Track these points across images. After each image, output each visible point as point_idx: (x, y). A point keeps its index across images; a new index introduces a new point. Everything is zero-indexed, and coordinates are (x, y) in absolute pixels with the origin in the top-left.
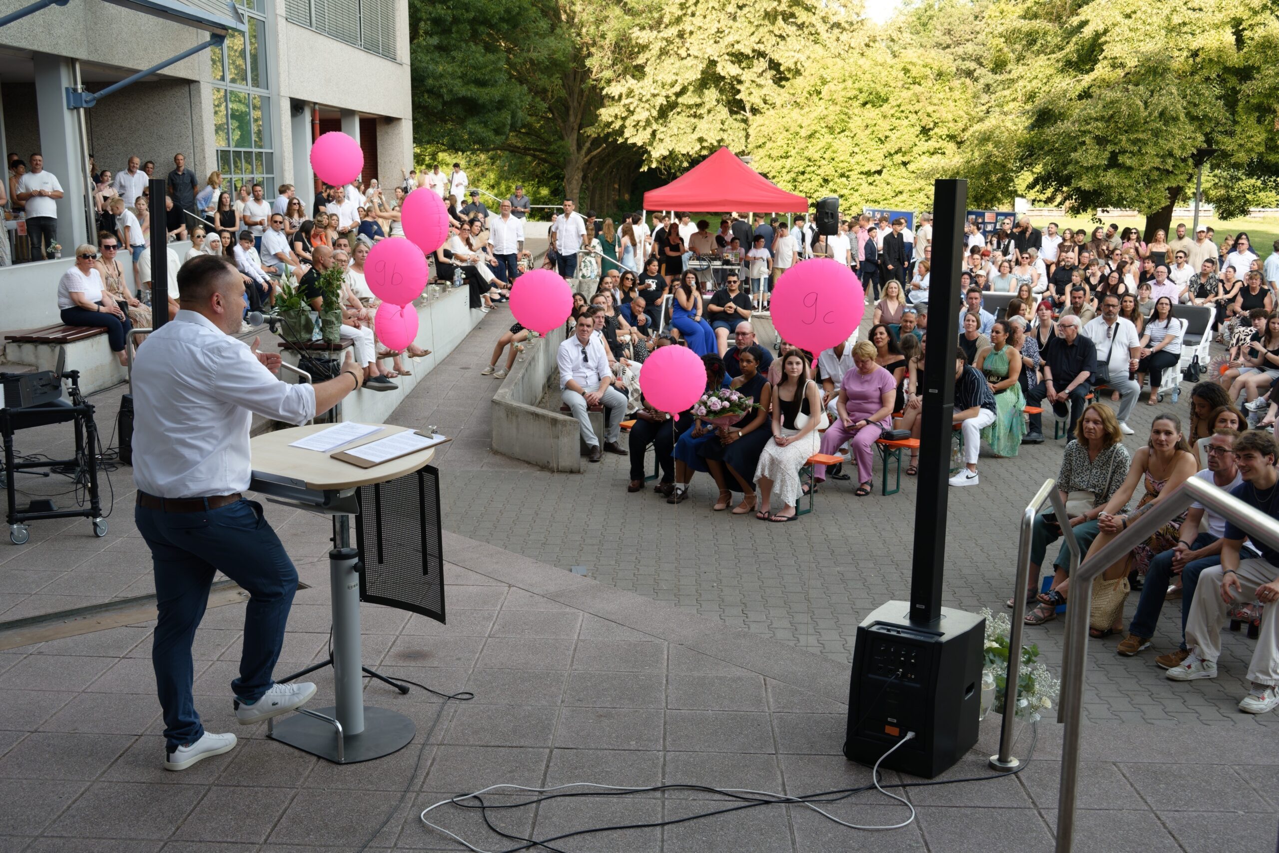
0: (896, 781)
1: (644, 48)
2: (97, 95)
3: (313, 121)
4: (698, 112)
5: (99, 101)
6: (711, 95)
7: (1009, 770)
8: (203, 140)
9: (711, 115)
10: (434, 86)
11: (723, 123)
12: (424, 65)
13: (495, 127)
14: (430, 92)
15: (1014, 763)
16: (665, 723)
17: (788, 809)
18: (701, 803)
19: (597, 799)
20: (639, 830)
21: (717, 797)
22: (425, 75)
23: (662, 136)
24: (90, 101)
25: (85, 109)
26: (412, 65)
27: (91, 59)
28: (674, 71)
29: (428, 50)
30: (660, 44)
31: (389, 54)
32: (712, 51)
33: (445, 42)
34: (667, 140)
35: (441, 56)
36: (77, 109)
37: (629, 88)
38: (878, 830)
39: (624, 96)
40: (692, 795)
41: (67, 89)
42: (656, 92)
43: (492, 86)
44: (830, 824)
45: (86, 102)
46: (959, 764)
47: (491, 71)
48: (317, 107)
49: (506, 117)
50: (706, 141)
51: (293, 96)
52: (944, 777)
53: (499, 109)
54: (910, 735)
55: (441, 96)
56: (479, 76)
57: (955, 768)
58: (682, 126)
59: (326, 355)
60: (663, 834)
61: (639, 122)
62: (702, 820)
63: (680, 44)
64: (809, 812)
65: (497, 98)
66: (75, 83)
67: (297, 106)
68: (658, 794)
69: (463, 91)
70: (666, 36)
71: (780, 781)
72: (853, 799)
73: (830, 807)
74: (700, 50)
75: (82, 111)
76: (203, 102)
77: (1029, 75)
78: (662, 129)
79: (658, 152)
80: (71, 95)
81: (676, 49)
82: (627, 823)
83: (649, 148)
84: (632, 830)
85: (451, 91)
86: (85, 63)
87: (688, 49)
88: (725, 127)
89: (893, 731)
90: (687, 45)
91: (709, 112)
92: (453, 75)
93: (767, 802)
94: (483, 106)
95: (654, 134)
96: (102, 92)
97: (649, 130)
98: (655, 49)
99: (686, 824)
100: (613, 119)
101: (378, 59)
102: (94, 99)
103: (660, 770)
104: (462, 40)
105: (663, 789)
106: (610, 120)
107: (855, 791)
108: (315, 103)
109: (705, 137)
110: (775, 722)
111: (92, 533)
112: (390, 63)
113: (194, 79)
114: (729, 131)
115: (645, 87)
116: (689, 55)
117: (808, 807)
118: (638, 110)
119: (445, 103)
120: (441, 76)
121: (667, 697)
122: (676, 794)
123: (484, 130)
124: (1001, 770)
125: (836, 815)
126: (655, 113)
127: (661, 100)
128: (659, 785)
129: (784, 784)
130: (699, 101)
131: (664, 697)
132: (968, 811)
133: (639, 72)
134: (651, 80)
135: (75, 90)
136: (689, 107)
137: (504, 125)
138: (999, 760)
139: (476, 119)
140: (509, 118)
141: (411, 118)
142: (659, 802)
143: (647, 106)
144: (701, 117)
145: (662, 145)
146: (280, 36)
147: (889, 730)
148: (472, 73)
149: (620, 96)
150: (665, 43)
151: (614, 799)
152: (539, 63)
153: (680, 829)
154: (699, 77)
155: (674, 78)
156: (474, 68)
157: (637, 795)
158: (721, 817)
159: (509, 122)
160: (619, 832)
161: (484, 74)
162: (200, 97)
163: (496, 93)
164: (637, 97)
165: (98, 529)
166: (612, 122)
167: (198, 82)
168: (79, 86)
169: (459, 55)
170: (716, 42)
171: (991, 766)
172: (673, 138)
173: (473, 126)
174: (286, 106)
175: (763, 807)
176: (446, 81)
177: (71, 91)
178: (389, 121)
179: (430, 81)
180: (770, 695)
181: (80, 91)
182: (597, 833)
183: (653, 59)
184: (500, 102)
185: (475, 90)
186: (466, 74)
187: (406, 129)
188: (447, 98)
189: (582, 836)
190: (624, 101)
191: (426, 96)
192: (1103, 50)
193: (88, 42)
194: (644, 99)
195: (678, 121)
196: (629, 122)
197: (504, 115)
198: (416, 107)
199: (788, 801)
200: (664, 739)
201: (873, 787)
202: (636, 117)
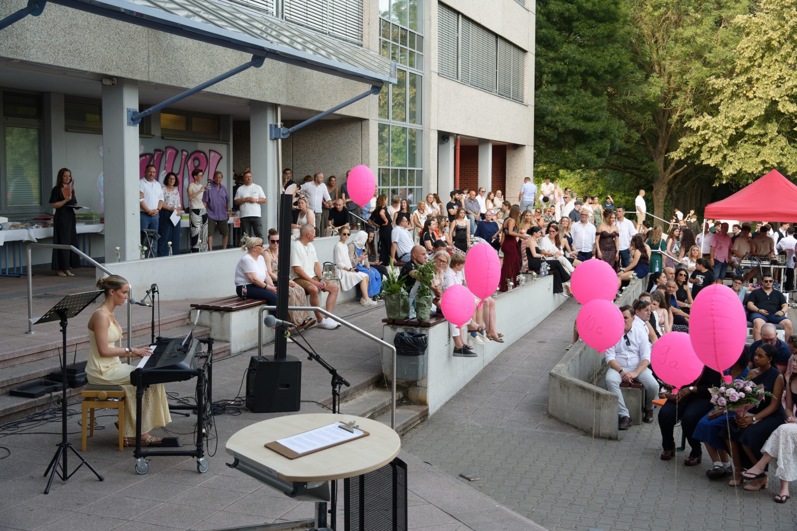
1: (718, 91)
2: (291, 130)
3: (455, 147)
4: (762, 141)
5: (292, 134)
6: (773, 128)
8: (369, 161)
9: (772, 143)
10: (552, 122)
11: (782, 149)
12: (545, 106)
13: (597, 151)
14: (549, 125)
22: (546, 113)
23: (731, 159)
24: (286, 134)
25: (282, 140)
26: (535, 106)
27: (289, 104)
28: (743, 109)
29: (549, 94)
30: (732, 88)
31: (518, 99)
32: (774, 93)
33: (562, 89)
34: (736, 162)
35: (558, 100)
36: (276, 139)
37: (705, 122)
39: (701, 128)
41: (271, 125)
42: (727, 125)
43: (597, 121)
45: (283, 134)
47: (596, 110)
48: (459, 137)
49: (606, 144)
50: (768, 163)
51: (440, 129)
53: (601, 138)
55: (557, 129)
56: (586, 114)
58: (748, 152)
59: (418, 331)
61: (712, 148)
63: (748, 89)
65: (600, 130)
66: (277, 121)
67: (443, 137)
69: (573, 124)
70: (736, 82)
74: (764, 93)
75: (280, 141)
76: (370, 134)
78: (731, 154)
79: (728, 171)
80: (273, 130)
81: (745, 92)
83: (721, 168)
85: (564, 125)
86: (284, 107)
87: (754, 92)
88: (785, 152)
90: (754, 89)
91: (771, 140)
92: (566, 114)
94: (589, 136)
95: (724, 157)
96: (294, 127)
97: (721, 155)
98: (728, 92)
100: (692, 146)
101: (509, 102)
102: (289, 132)
104: (575, 87)
106: (689, 147)
108: (458, 135)
109: (767, 160)
111: (196, 470)
112: (518, 105)
113: (365, 117)
114: (788, 156)
115: (719, 122)
116: (755, 97)
118: (712, 139)
119: (559, 134)
120: (558, 114)
123: (589, 154)
126: (726, 141)
127: (731, 131)
130: (762, 132)
133: (714, 111)
134: (723, 116)
135: (276, 126)
136: (755, 137)
137: (605, 150)
139: (583, 146)
140: (609, 145)
141: (533, 144)
143: (720, 136)
144: (764, 144)
145: (731, 167)
146: (433, 86)
148: (581, 112)
149: (698, 129)
150: (736, 88)
152: (635, 104)
154: (763, 113)
155: (742, 114)
156: (583, 108)
159: (609, 148)
161: (591, 113)
162: (368, 130)
163: (598, 127)
164: (711, 129)
165: (200, 467)
166: (691, 148)
167: (368, 120)
168: (279, 123)
169: (572, 99)
170: (778, 87)
172: (740, 161)
173: (580, 150)
174: (434, 137)
176: (561, 117)
177: (274, 126)
178: (516, 147)
179: (549, 118)
181: (279, 127)
183: (726, 100)
184: (602, 133)
185: (583, 124)
186: (577, 112)
187: (529, 153)
188: (561, 130)
190: (701, 132)
191: (545, 129)
193: (287, 92)
194: (717, 131)
195: (745, 148)
196: (705, 148)
197: (605, 143)
198: (537, 136)
202: (709, 145)
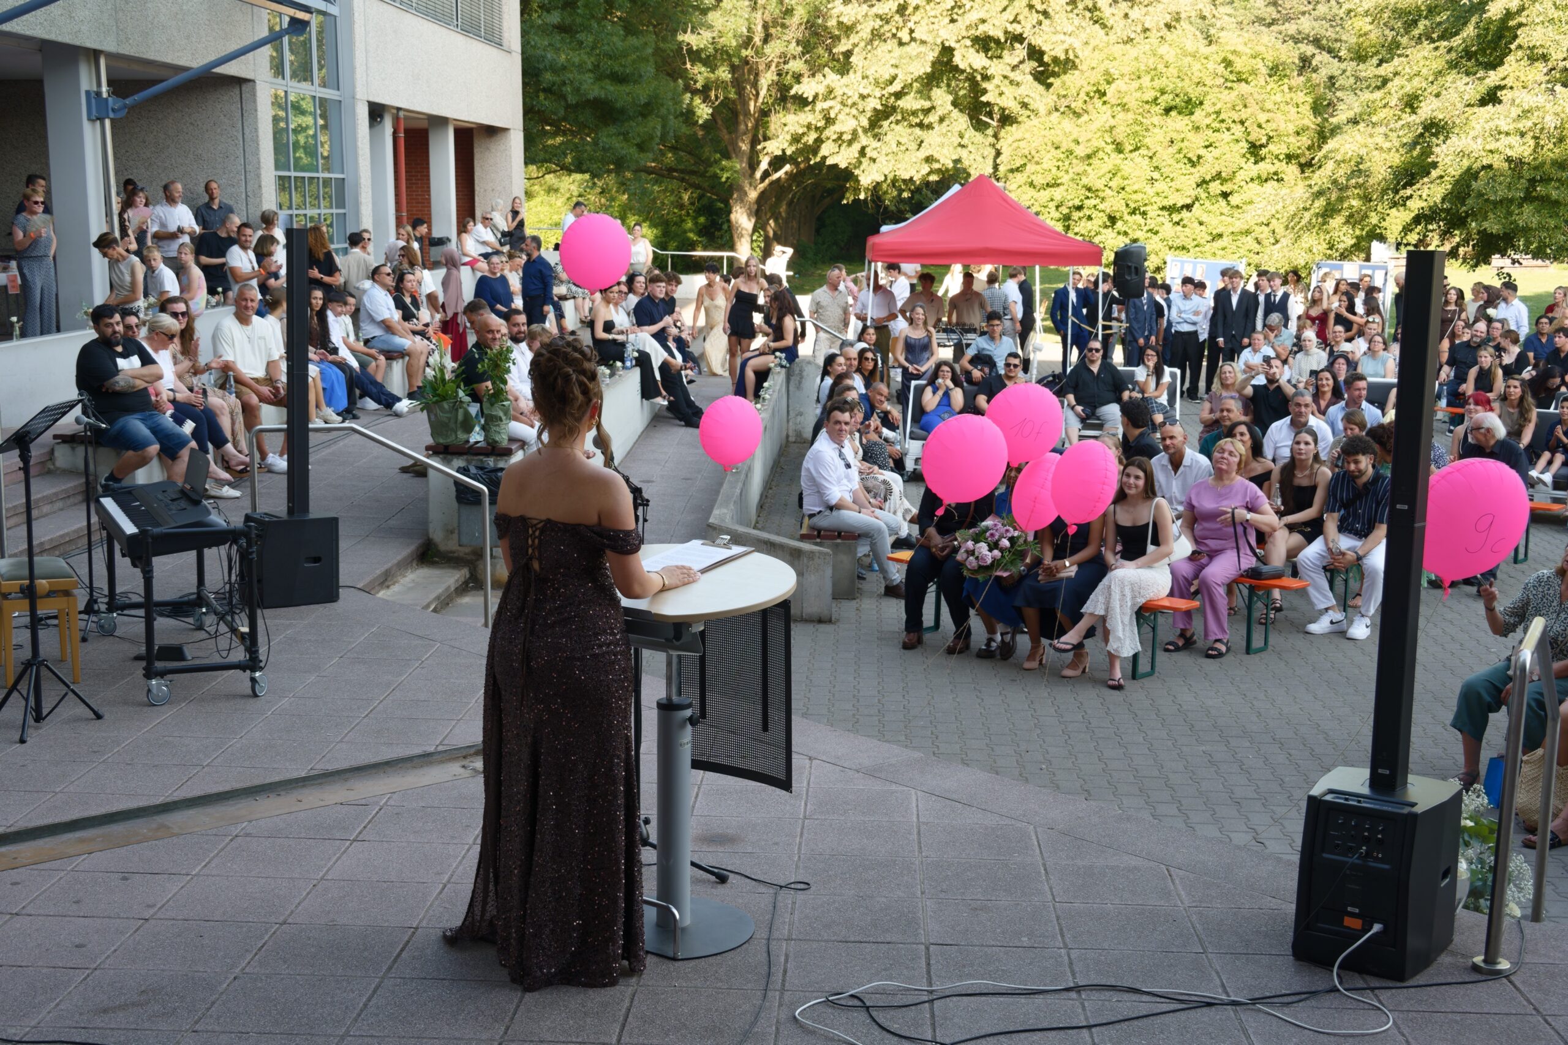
0: (1360, 984)
1: (848, 29)
2: (128, 101)
3: (395, 133)
4: (926, 121)
5: (132, 108)
6: (941, 97)
7: (1499, 972)
8: (259, 162)
9: (945, 124)
10: (554, 84)
11: (961, 136)
12: (539, 52)
13: (638, 140)
14: (548, 91)
15: (1504, 965)
16: (1058, 918)
17: (1235, 1012)
18: (1128, 1005)
19: (1001, 999)
20: (1062, 1032)
21: (1145, 998)
22: (541, 66)
23: (874, 155)
24: (120, 109)
25: (113, 121)
26: (523, 53)
27: (122, 51)
28: (893, 62)
29: (545, 30)
30: (872, 23)
31: (494, 39)
32: (949, 34)
33: (568, 21)
34: (882, 159)
35: (563, 40)
36: (101, 120)
37: (828, 87)
38: (1352, 1036)
39: (820, 97)
40: (1115, 996)
41: (88, 93)
42: (865, 92)
43: (635, 82)
44: (1292, 1029)
45: (113, 110)
46: (1435, 965)
47: (634, 62)
48: (401, 114)
49: (654, 125)
50: (938, 161)
51: (371, 99)
52: (1419, 979)
53: (644, 116)
54: (1377, 928)
55: (563, 97)
56: (617, 69)
57: (1431, 970)
58: (902, 140)
59: (491, 462)
60: (1092, 1037)
61: (842, 134)
62: (1136, 1022)
63: (901, 24)
64: (1262, 1015)
65: (643, 100)
66: (99, 84)
67: (376, 112)
68: (1073, 995)
69: (594, 90)
70: (880, 12)
71: (1218, 982)
72: (1313, 1002)
73: (1286, 1010)
74: (931, 32)
75: (107, 123)
76: (259, 109)
77: (1408, 70)
78: (875, 144)
79: (868, 177)
80: (93, 101)
81: (894, 31)
82: (1045, 1025)
83: (856, 172)
84: (1054, 1033)
85: (578, 90)
86: (110, 56)
87: (912, 31)
88: (964, 142)
89: (1354, 923)
90: (910, 25)
91: (942, 120)
92: (580, 67)
93: (1209, 1005)
94: (622, 111)
95: (862, 152)
96: (136, 97)
97: (856, 147)
98: (865, 30)
99: (1117, 1026)
100: (805, 129)
101: (481, 45)
102: (125, 106)
103: (1068, 970)
104: (593, 17)
105: (1077, 989)
106: (800, 131)
107: (1313, 994)
108: (399, 109)
109: (936, 156)
110: (1194, 918)
111: (249, 691)
112: (495, 50)
113: (248, 77)
114: (971, 148)
115: (849, 85)
116: (913, 39)
117: (1260, 1010)
118: (840, 117)
119: (568, 107)
120: (564, 68)
121: (1051, 888)
122: (1095, 995)
123: (624, 144)
124: (1487, 973)
125: (1296, 1018)
126: (865, 123)
127: (874, 104)
128: (1072, 985)
129: (1223, 985)
130: (927, 104)
131: (1047, 888)
132: (1458, 1017)
133: (843, 65)
134: (859, 74)
135: (98, 94)
136: (914, 113)
137: (651, 138)
138: (1485, 961)
139: (612, 130)
140: (659, 128)
141: (521, 128)
142: (1077, 1003)
143: (854, 111)
144: (930, 127)
145: (874, 167)
146: (356, 15)
147: (1348, 921)
148: (607, 65)
149: (816, 96)
150: (879, 22)
151: (1022, 1000)
152: (699, 51)
153: (1111, 1031)
154: (929, 70)
155: (893, 71)
156: (610, 58)
157: (1048, 996)
158: (1158, 1020)
159: (659, 134)
160: (1039, 1034)
161: (624, 66)
162: (255, 101)
163: (642, 93)
164: (839, 99)
165: (257, 686)
166: (804, 134)
167: (253, 81)
168: (104, 89)
169: (588, 39)
170: (953, 21)
171: (1475, 968)
172: (890, 157)
173: (609, 138)
174: (363, 113)
175: (1205, 1010)
176: (571, 76)
177: (93, 95)
178: (492, 132)
179: (548, 76)
180: (1180, 888)
181: (105, 95)
182: (1013, 1035)
183: (862, 44)
184: (647, 104)
185: (612, 88)
186: (598, 66)
187: (516, 141)
188: (572, 99)
189: (996, 1038)
190: (820, 105)
191: (542, 96)
192: (1516, 37)
193: (118, 27)
194: (850, 102)
195: (895, 132)
196: (831, 132)
197: (651, 124)
198: (530, 112)
199: (1234, 1003)
200: (1062, 936)
201: (1335, 990)
202: (837, 127)
